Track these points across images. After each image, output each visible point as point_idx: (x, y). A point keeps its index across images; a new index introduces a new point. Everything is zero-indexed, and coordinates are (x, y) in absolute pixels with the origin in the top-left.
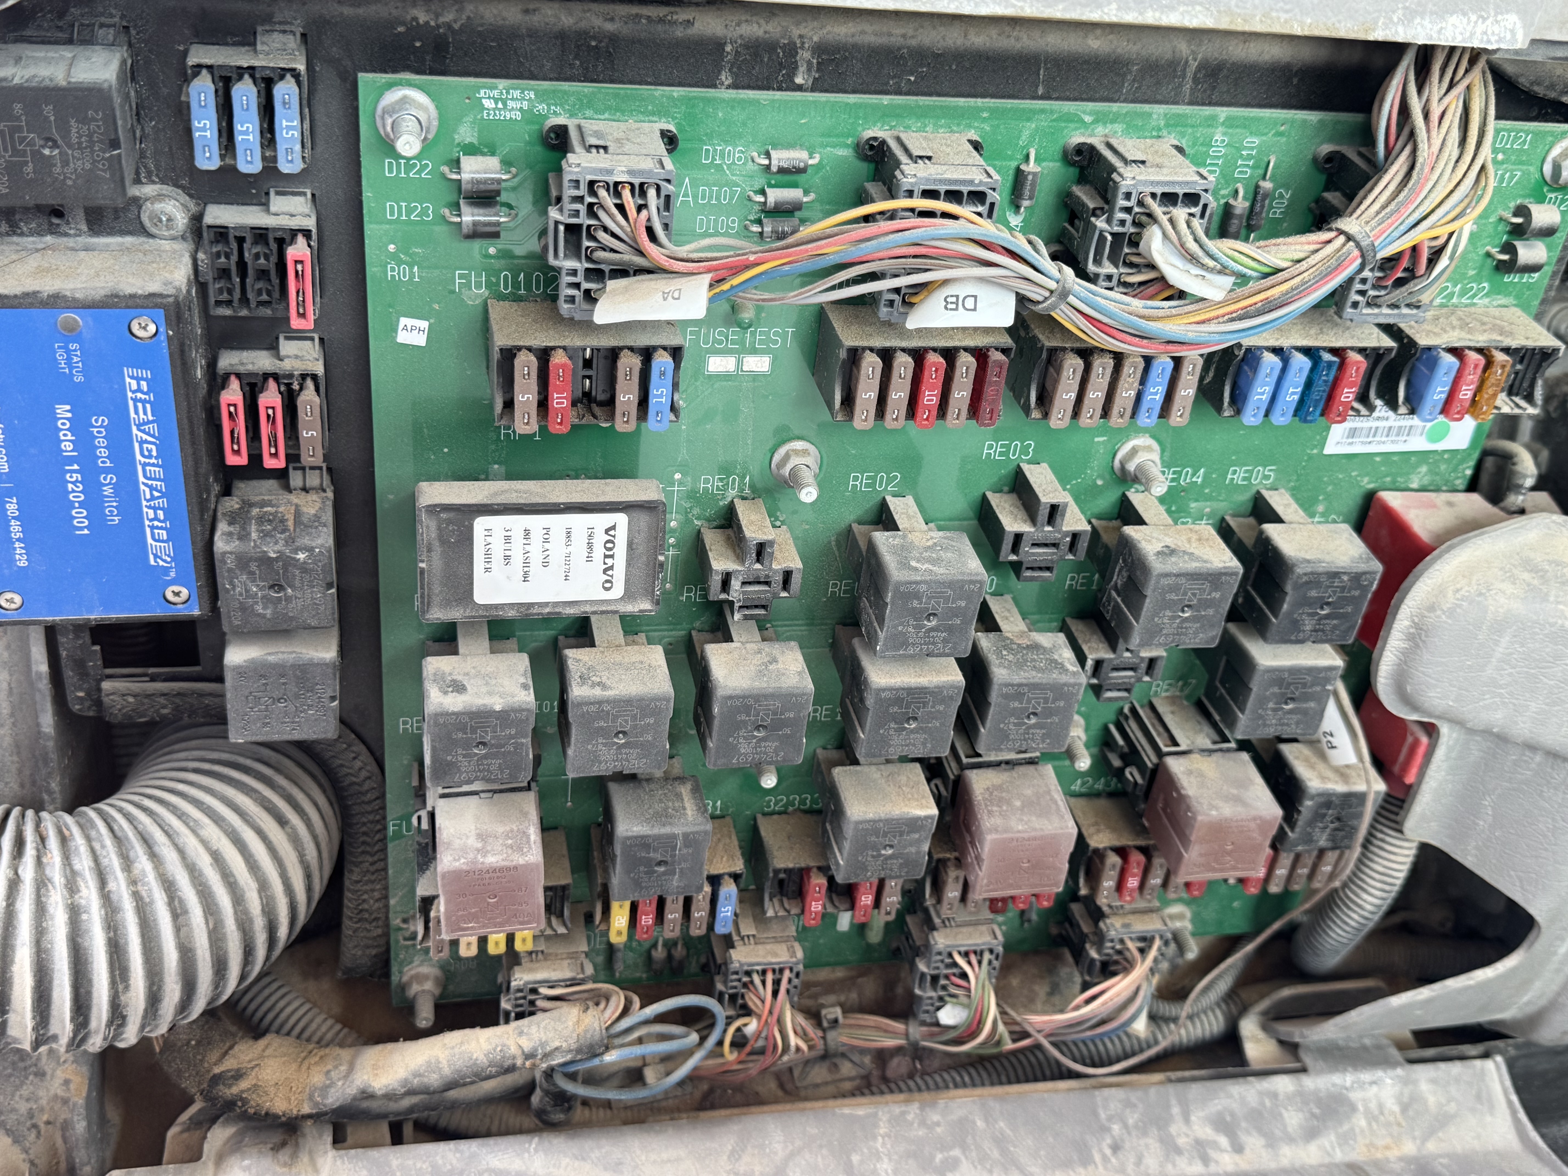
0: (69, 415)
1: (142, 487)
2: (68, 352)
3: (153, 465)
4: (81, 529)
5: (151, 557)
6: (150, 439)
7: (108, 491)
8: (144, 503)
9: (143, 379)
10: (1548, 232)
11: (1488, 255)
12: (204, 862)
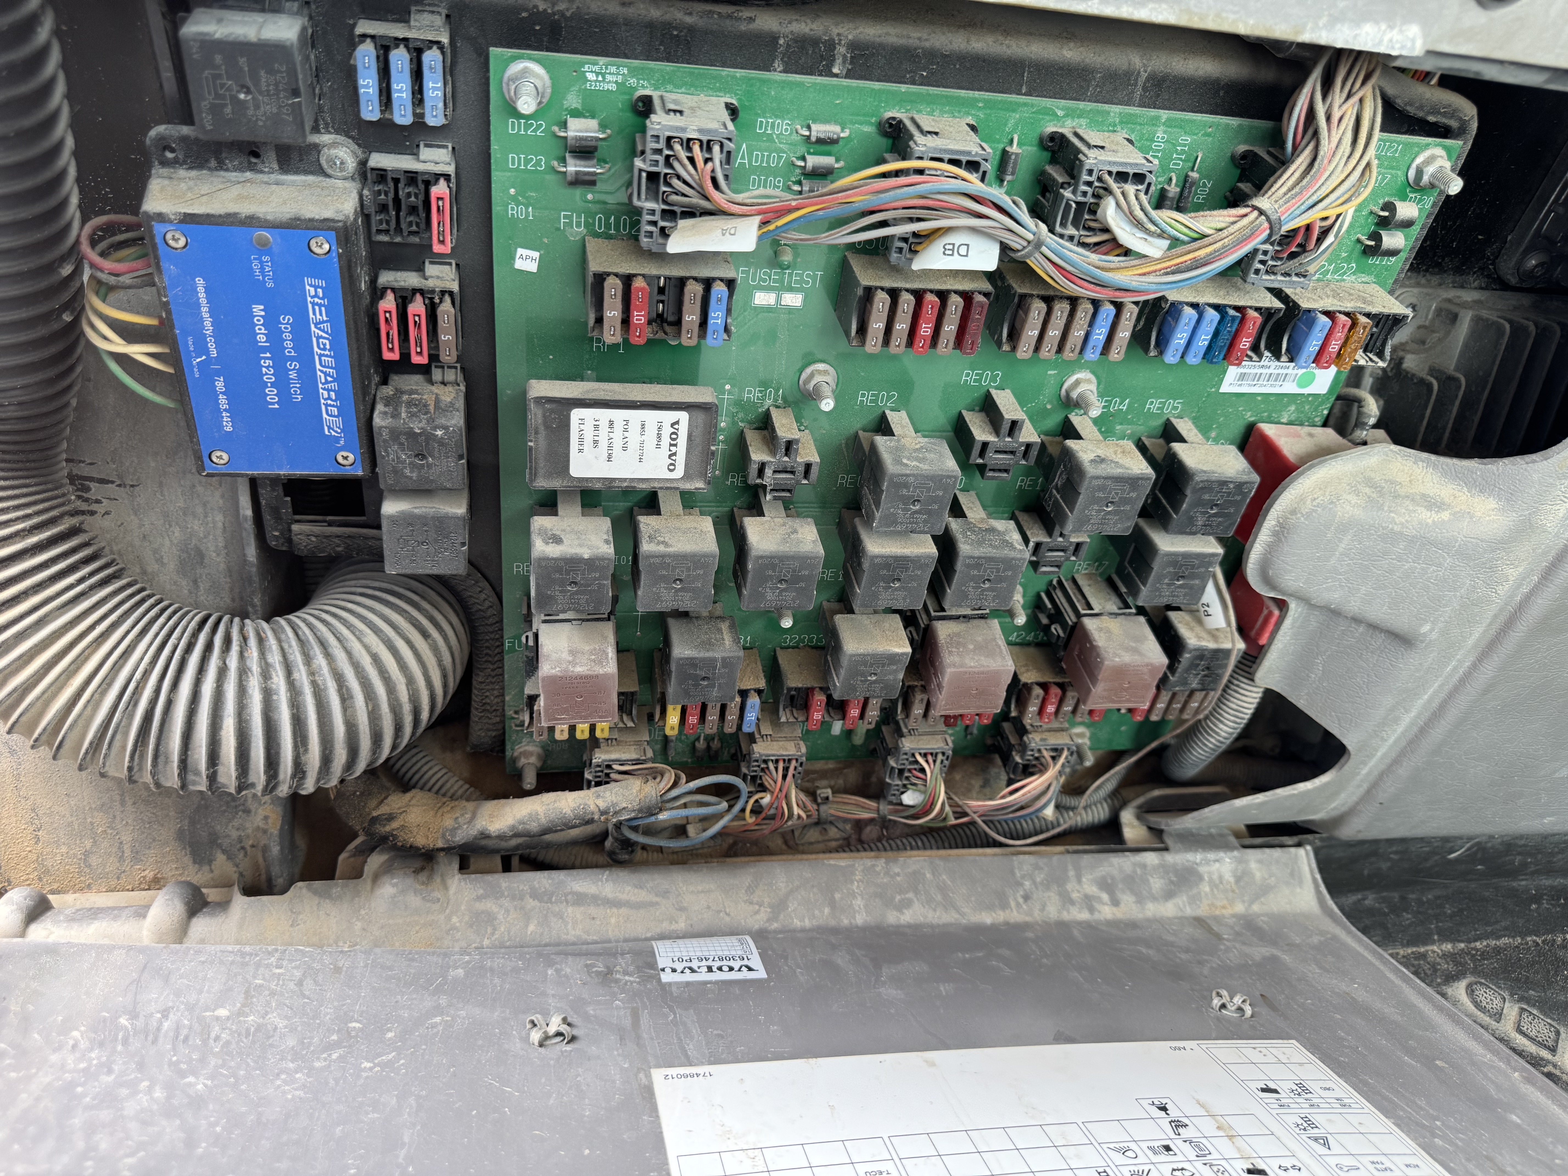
0: (263, 313)
1: (319, 373)
2: (261, 262)
3: (327, 356)
4: (273, 404)
5: (326, 428)
6: (324, 335)
7: (293, 375)
8: (320, 386)
9: (318, 287)
10: (1407, 224)
11: (1359, 241)
12: (366, 661)
